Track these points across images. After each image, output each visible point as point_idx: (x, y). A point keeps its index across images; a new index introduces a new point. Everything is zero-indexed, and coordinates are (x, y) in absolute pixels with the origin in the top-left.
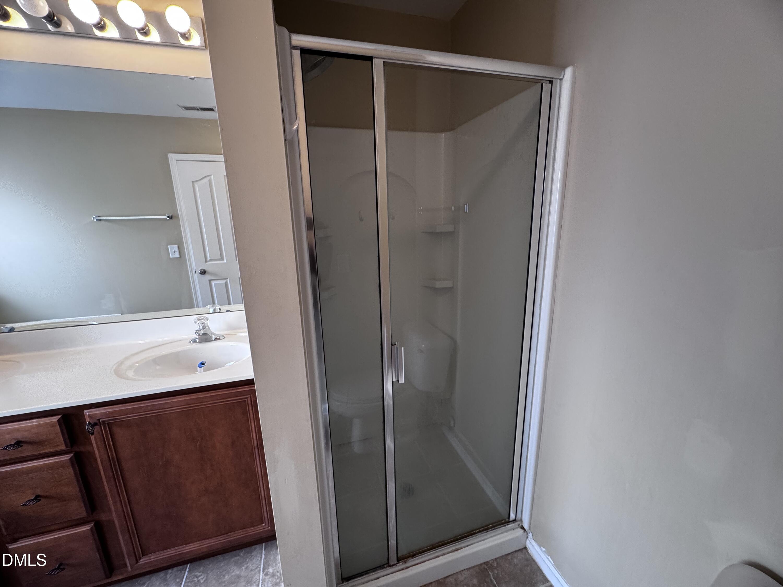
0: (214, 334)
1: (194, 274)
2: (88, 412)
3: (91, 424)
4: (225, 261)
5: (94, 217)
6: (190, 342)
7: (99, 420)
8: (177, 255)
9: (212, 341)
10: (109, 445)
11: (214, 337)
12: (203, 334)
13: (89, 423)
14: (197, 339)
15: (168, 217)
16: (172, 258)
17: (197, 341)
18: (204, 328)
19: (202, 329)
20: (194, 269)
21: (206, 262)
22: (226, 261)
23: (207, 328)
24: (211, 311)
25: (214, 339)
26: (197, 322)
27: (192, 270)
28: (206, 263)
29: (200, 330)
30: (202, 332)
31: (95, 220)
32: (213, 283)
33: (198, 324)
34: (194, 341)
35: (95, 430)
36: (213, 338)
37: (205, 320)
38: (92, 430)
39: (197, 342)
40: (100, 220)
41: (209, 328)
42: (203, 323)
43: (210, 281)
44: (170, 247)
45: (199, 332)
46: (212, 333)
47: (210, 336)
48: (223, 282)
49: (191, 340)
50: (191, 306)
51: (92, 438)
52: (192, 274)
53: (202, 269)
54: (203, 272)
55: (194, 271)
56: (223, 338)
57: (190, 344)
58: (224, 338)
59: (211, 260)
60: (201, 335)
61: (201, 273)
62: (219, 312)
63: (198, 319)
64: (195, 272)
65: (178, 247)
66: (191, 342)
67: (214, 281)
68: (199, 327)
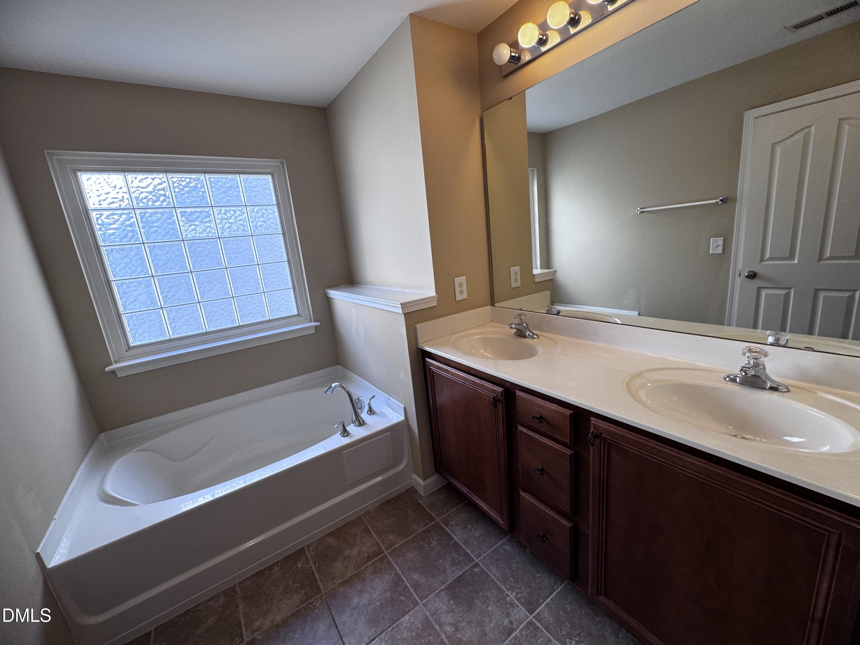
0: (772, 381)
1: (737, 277)
2: (594, 421)
3: (594, 434)
4: (796, 261)
5: (639, 209)
6: (725, 379)
7: (601, 434)
8: (719, 250)
9: (765, 389)
10: (604, 464)
11: (769, 385)
12: (752, 375)
13: (592, 433)
14: (738, 378)
15: (722, 200)
16: (712, 254)
17: (738, 380)
18: (756, 365)
19: (752, 367)
20: (739, 270)
21: (762, 260)
22: (798, 260)
23: (761, 367)
24: (771, 340)
25: (768, 388)
26: (746, 354)
27: (735, 271)
28: (760, 262)
29: (749, 368)
30: (752, 372)
31: (639, 212)
32: (764, 293)
33: (748, 357)
34: (733, 380)
35: (596, 443)
36: (767, 386)
37: (762, 354)
38: (593, 441)
39: (736, 382)
40: (643, 212)
41: (764, 368)
42: (755, 359)
43: (759, 289)
44: (713, 240)
45: (747, 370)
46: (768, 378)
47: (762, 380)
48: (783, 292)
49: (728, 377)
50: (720, 321)
51: (591, 448)
52: (735, 276)
53: (750, 271)
54: (752, 276)
55: (738, 272)
56: (786, 390)
57: (724, 380)
58: (789, 391)
59: (770, 259)
60: (749, 375)
61: (747, 277)
62: (784, 346)
63: (750, 350)
64: (740, 274)
65: (724, 240)
66: (727, 379)
67: (765, 290)
68: (747, 362)
